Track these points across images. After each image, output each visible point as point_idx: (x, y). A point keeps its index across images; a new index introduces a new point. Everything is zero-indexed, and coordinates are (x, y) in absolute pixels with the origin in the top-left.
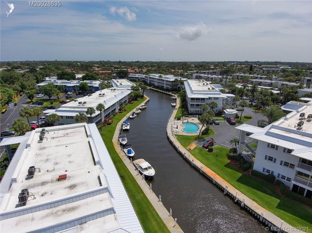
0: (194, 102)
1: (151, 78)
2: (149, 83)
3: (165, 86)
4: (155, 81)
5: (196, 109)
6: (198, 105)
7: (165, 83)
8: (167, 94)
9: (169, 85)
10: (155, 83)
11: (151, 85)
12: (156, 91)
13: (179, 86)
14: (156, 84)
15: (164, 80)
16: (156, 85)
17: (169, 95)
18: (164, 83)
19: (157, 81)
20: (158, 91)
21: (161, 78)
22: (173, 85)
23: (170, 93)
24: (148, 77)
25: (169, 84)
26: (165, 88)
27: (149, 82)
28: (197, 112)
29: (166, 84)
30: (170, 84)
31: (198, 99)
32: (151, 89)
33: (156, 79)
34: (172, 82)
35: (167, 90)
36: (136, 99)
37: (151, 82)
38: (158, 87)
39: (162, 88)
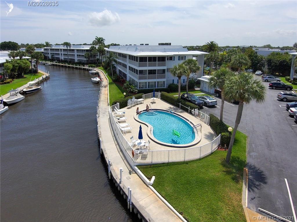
0: (146, 66)
1: (53, 49)
2: (50, 58)
3: (76, 59)
4: (60, 53)
5: (150, 81)
6: (152, 72)
7: (76, 53)
8: (80, 69)
9: (83, 56)
10: (60, 57)
11: (54, 60)
12: (62, 66)
13: (98, 57)
14: (62, 58)
15: (73, 50)
16: (61, 60)
17: (84, 69)
18: (74, 55)
19: (63, 53)
20: (66, 67)
21: (69, 48)
22: (88, 55)
23: (86, 67)
24: (48, 49)
25: (82, 54)
26: (76, 61)
27: (50, 56)
28: (152, 86)
29: (78, 55)
30: (84, 54)
31: (152, 59)
32: (53, 65)
33: (61, 50)
34: (87, 50)
35: (80, 63)
36: (20, 76)
37: (53, 56)
38: (65, 61)
39: (72, 62)
